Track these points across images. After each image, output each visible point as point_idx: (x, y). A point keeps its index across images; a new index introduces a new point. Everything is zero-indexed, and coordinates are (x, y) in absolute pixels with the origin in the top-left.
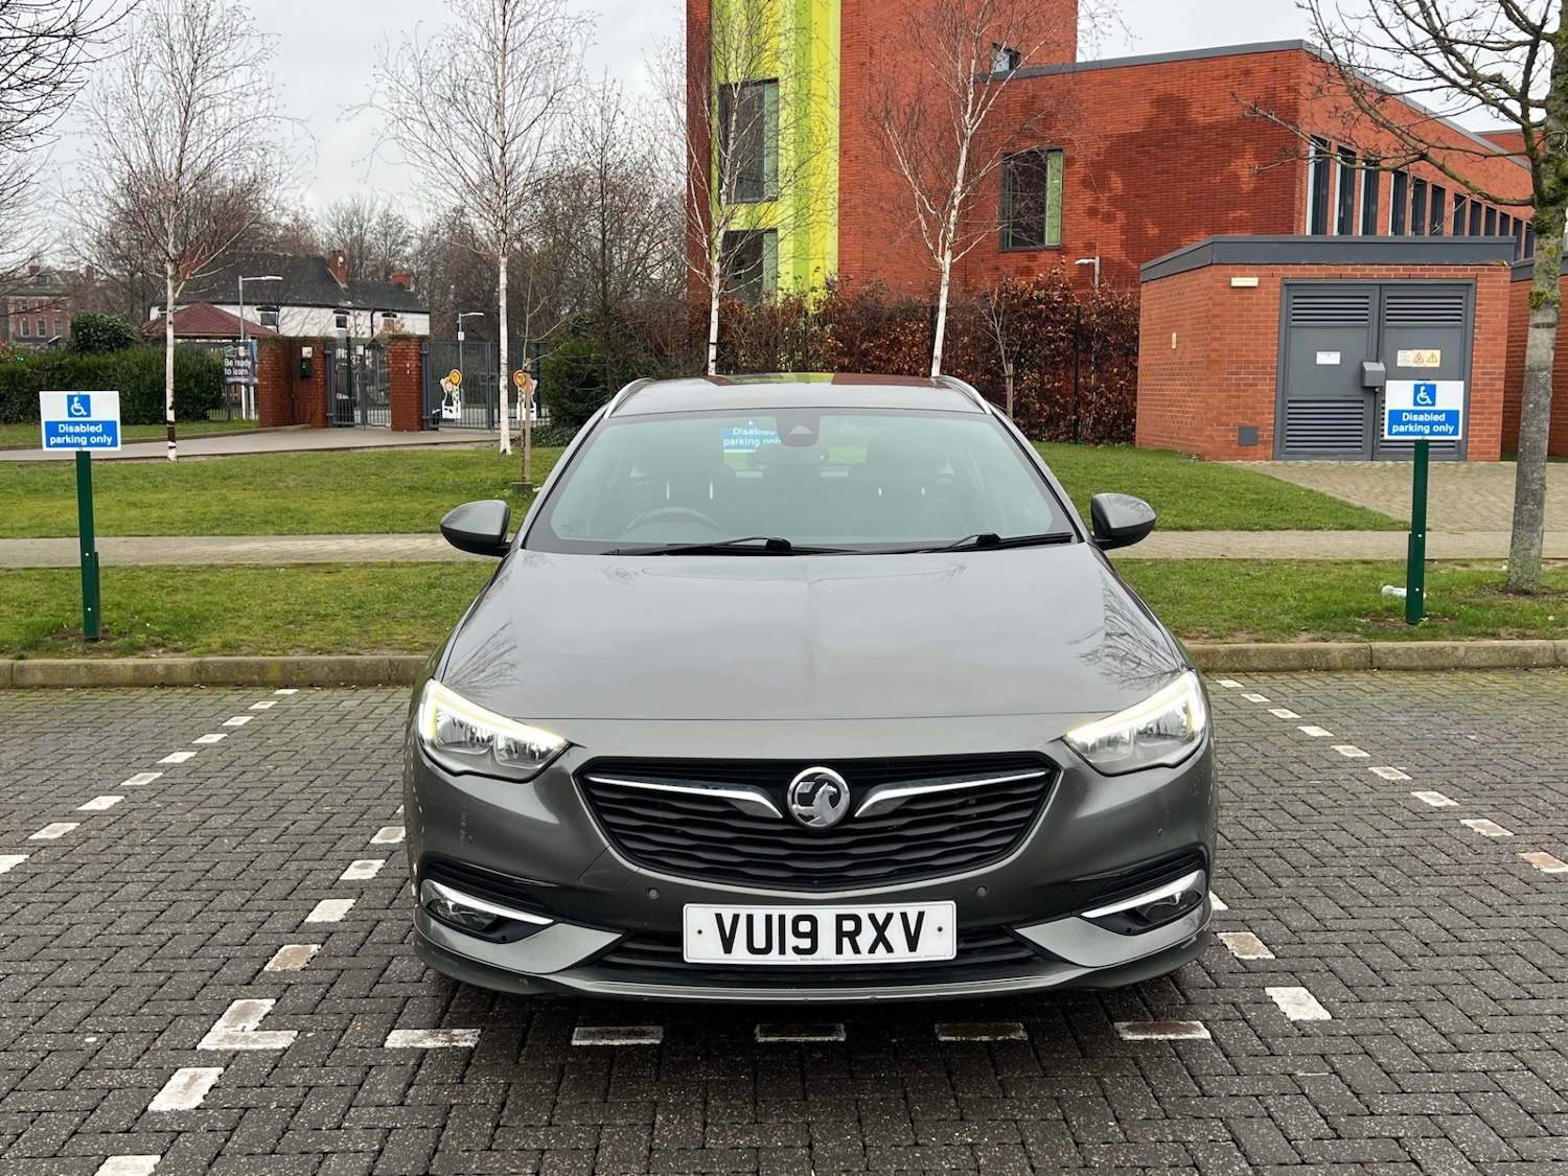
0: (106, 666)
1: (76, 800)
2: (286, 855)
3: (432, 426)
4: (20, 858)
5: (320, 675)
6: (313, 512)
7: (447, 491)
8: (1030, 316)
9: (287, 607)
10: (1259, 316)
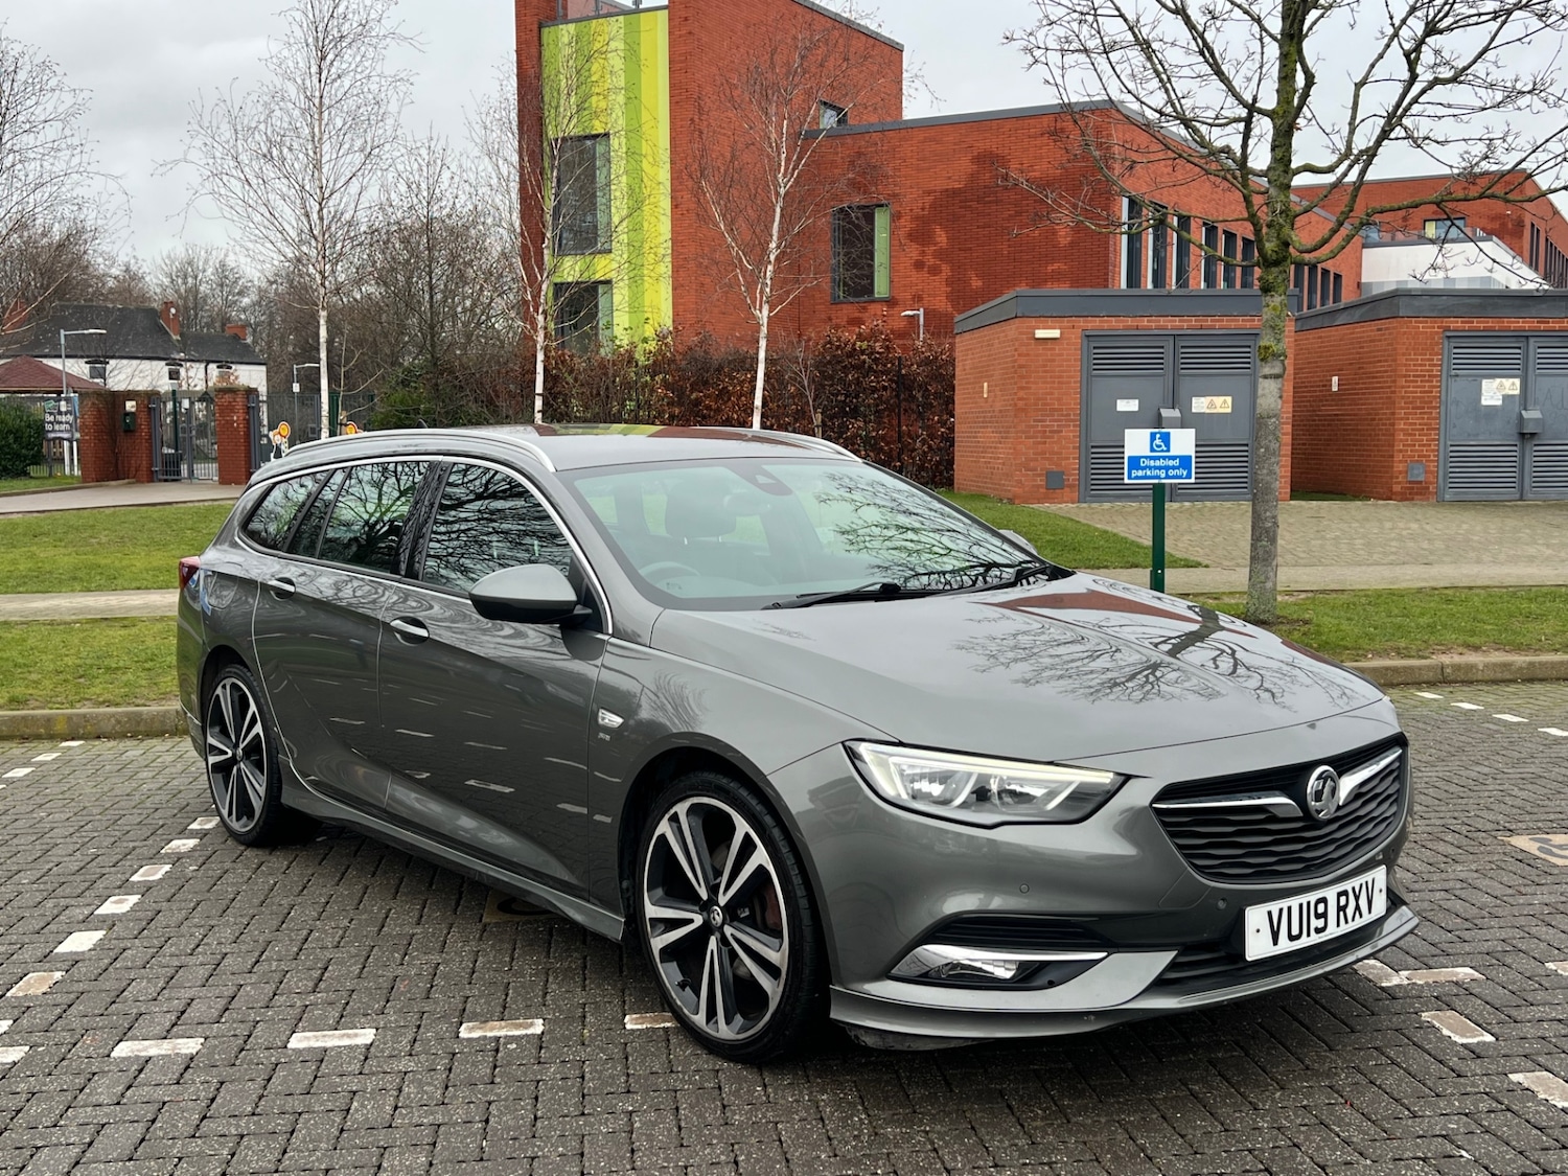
2: (45, 893)
5: (107, 727)
6: (123, 568)
8: (854, 367)
9: (78, 662)
10: (1062, 366)
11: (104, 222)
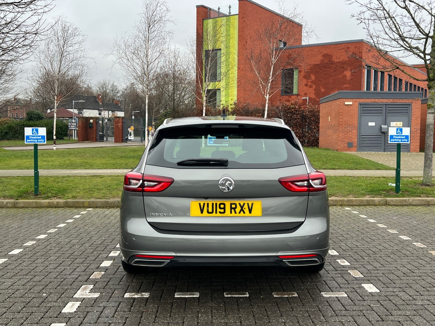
0: (40, 202)
1: (35, 236)
2: (93, 250)
3: (125, 141)
4: (21, 250)
5: (99, 205)
6: (94, 163)
7: (131, 158)
8: (290, 112)
9: (89, 187)
10: (353, 112)
11: (89, 70)
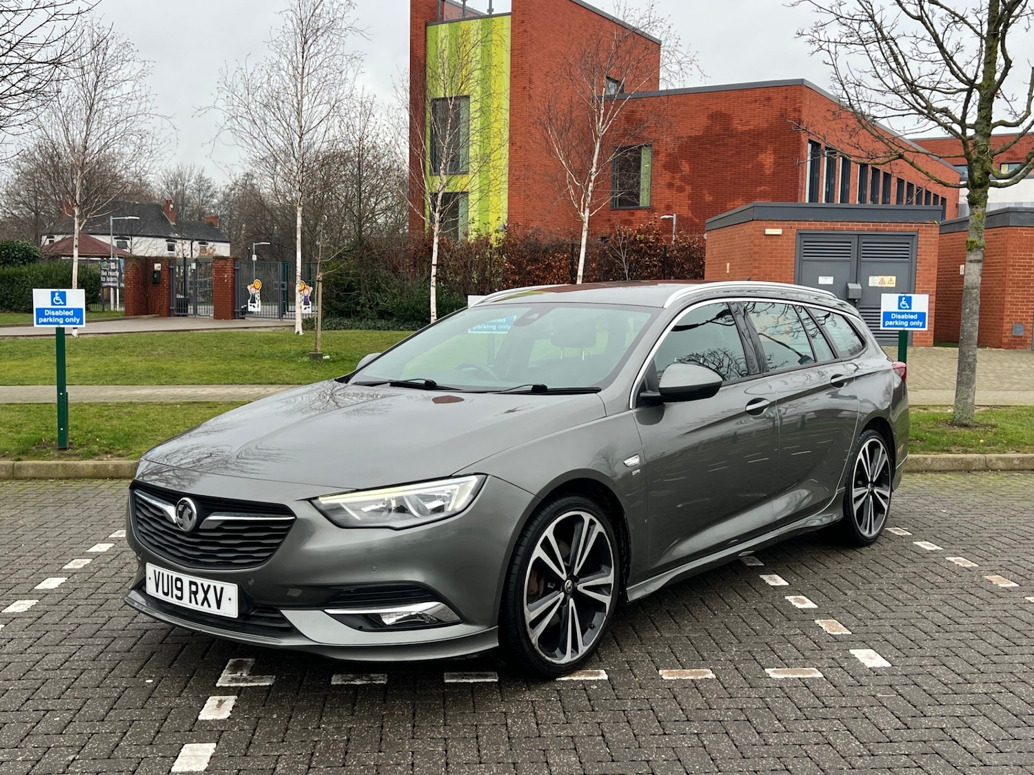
0: (75, 465)
1: (83, 546)
3: (241, 316)
4: (62, 580)
6: (179, 371)
7: (265, 357)
8: (635, 251)
10: (783, 253)
11: (156, 146)
